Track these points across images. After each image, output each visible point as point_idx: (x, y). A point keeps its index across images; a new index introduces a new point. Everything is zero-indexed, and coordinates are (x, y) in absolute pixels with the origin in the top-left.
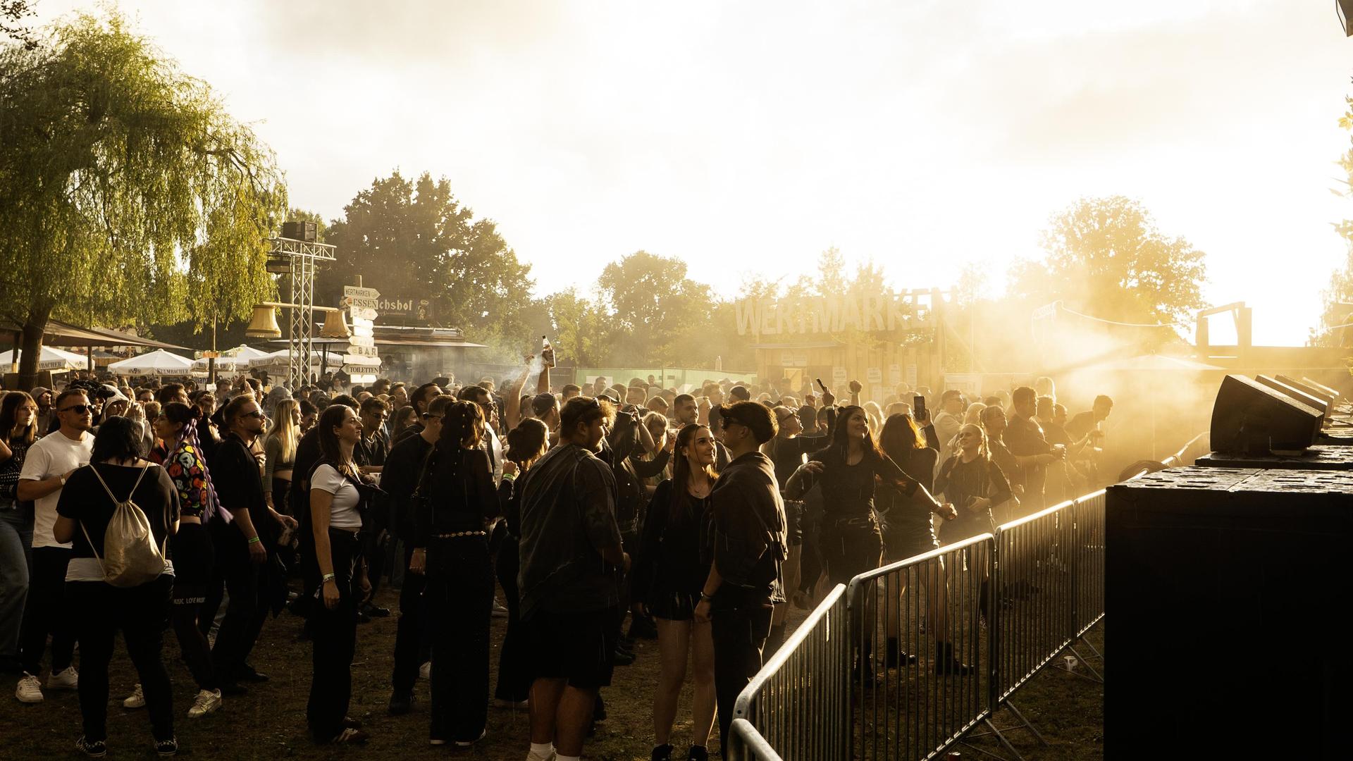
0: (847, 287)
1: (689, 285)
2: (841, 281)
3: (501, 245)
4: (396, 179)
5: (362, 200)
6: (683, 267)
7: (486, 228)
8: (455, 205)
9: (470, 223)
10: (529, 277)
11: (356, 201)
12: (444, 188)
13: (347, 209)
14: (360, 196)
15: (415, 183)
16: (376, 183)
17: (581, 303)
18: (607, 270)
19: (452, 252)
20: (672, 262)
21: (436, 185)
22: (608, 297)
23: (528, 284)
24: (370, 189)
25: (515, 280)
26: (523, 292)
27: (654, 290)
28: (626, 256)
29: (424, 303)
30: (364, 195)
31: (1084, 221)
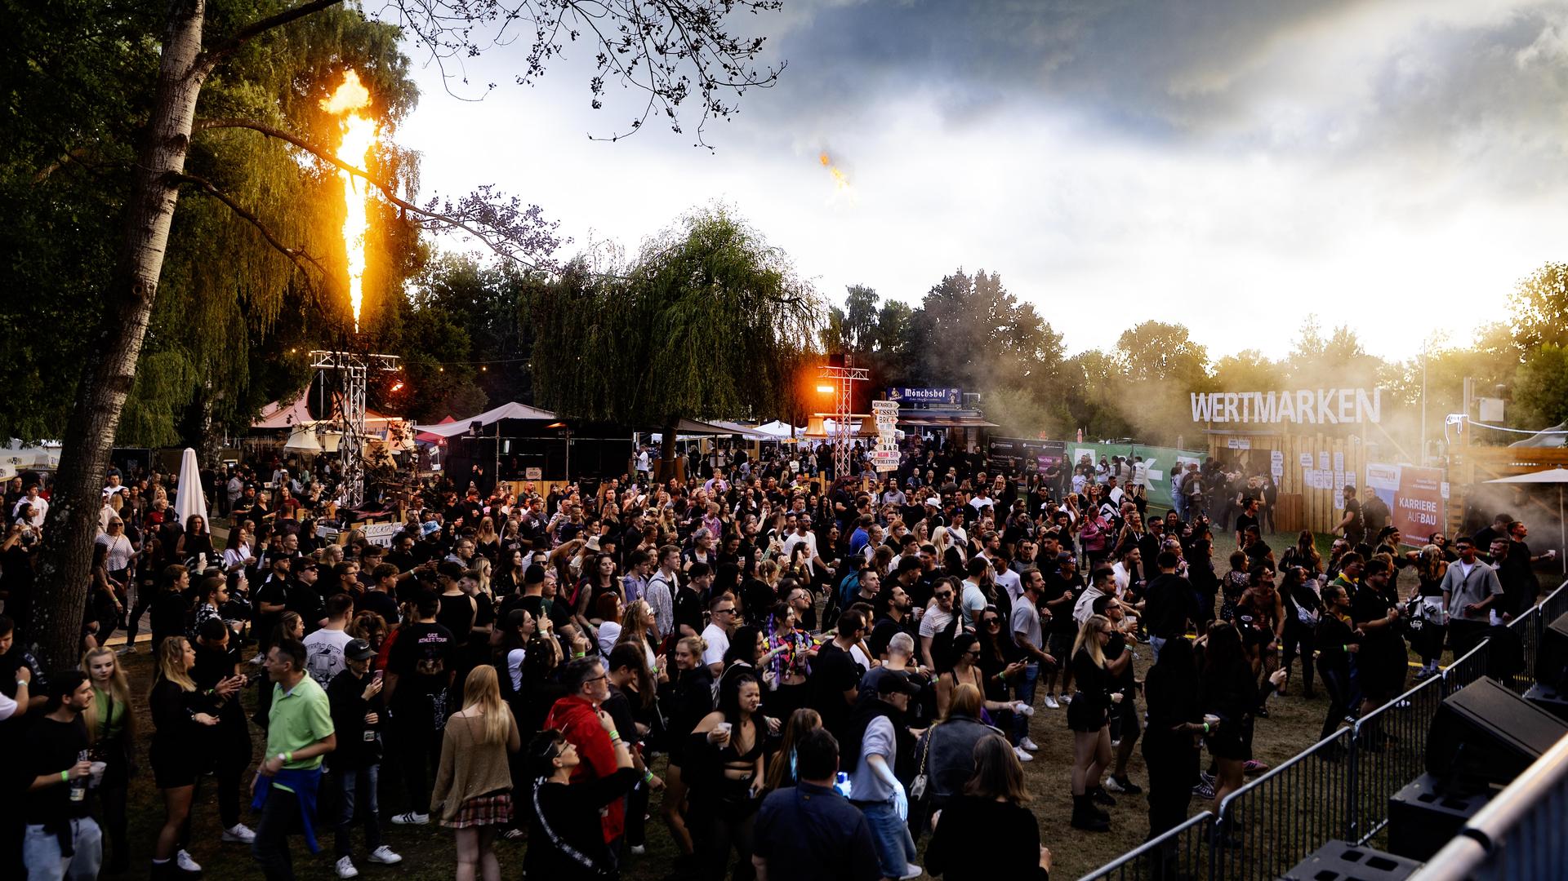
0: (1325, 345)
1: (1190, 345)
2: (1319, 341)
3: (1040, 320)
4: (960, 275)
5: (935, 293)
6: (1185, 332)
7: (1028, 309)
8: (1004, 294)
9: (1015, 306)
10: (1062, 343)
11: (931, 293)
12: (996, 280)
13: (925, 299)
14: (933, 289)
15: (973, 278)
16: (945, 279)
17: (1108, 358)
18: (1123, 337)
19: (1001, 328)
20: (1176, 328)
21: (989, 278)
22: (1124, 355)
23: (1061, 349)
24: (941, 283)
25: (1051, 347)
26: (1057, 355)
27: (1162, 350)
28: (1139, 325)
29: (954, 391)
30: (937, 289)
31: (1550, 284)
